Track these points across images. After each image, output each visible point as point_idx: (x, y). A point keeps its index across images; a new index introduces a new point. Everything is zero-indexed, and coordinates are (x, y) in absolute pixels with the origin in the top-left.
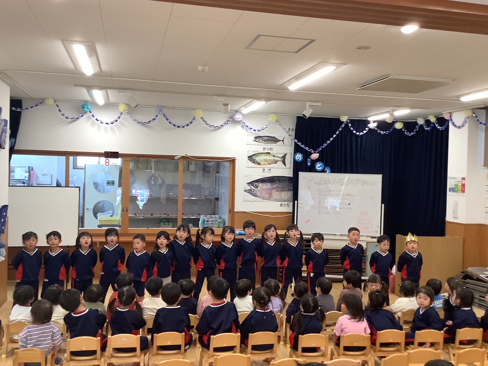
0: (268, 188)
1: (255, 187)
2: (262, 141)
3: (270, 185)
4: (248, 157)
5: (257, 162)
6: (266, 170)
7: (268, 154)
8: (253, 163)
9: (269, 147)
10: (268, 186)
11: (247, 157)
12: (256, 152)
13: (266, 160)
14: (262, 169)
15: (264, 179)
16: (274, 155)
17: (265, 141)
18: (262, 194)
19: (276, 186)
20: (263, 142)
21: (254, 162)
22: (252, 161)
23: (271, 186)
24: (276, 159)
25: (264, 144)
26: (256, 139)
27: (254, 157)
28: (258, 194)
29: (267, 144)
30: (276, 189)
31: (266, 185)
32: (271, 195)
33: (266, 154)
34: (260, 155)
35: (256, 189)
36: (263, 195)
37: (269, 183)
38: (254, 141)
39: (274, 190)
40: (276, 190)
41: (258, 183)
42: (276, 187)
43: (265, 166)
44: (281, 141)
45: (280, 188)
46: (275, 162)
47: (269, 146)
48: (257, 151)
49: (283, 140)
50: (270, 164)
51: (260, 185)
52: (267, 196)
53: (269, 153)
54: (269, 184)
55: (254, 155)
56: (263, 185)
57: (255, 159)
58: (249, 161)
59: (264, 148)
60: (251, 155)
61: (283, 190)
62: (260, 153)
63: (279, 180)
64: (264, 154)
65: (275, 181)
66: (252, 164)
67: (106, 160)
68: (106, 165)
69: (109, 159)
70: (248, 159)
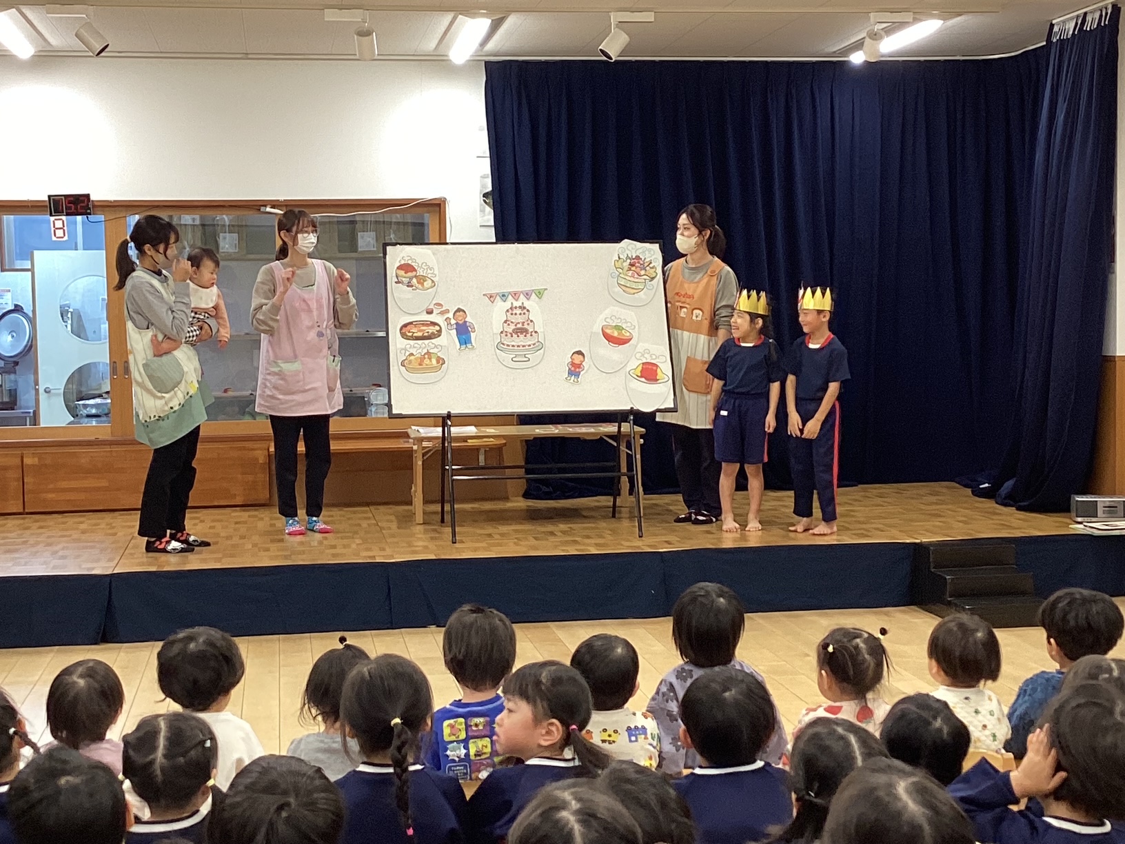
4: (484, 196)
11: (482, 195)
58: (487, 208)
67: (56, 221)
68: (55, 235)
69: (64, 218)
70: (485, 201)
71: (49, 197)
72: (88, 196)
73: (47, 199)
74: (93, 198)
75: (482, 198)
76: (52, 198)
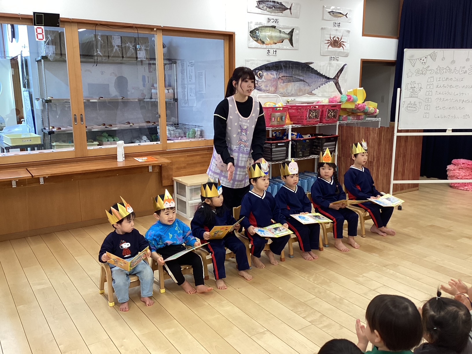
0: (273, 78)
1: (259, 76)
2: (266, 7)
3: (276, 74)
5: (260, 40)
6: (271, 51)
7: (273, 29)
8: (256, 41)
9: (275, 18)
10: (273, 75)
11: (249, 32)
12: (260, 25)
13: (271, 37)
14: (266, 51)
15: (268, 65)
16: (280, 29)
17: (270, 8)
18: (266, 86)
19: (283, 75)
20: (268, 9)
21: (257, 39)
22: (254, 38)
23: (277, 76)
24: (282, 36)
25: (268, 13)
26: (260, 4)
27: (257, 32)
28: (263, 87)
29: (273, 14)
30: (282, 79)
31: (271, 74)
32: (276, 88)
33: (271, 29)
34: (263, 30)
35: (260, 80)
36: (268, 89)
37: (275, 70)
38: (256, 7)
39: (280, 80)
40: (283, 81)
41: (262, 72)
42: (282, 77)
43: (269, 46)
44: (288, 9)
45: (286, 78)
46: (281, 41)
47: (274, 16)
48: (260, 23)
49: (290, 9)
50: (276, 44)
51: (265, 74)
52: (273, 89)
53: (274, 27)
54: (274, 73)
55: (257, 29)
56: (267, 74)
57: (258, 35)
58: (251, 39)
59: (269, 19)
60: (254, 28)
61: (289, 81)
62: (263, 27)
63: (285, 67)
64: (269, 28)
65: (281, 68)
66: (254, 44)
67: (38, 29)
68: (37, 38)
69: (43, 27)
70: (250, 35)
71: (34, 13)
72: (59, 15)
73: (32, 14)
74: (60, 17)
75: (249, 34)
76: (36, 14)
